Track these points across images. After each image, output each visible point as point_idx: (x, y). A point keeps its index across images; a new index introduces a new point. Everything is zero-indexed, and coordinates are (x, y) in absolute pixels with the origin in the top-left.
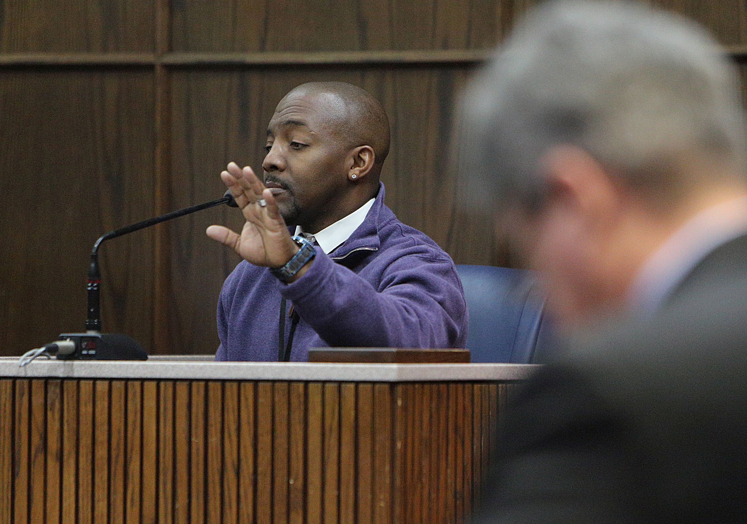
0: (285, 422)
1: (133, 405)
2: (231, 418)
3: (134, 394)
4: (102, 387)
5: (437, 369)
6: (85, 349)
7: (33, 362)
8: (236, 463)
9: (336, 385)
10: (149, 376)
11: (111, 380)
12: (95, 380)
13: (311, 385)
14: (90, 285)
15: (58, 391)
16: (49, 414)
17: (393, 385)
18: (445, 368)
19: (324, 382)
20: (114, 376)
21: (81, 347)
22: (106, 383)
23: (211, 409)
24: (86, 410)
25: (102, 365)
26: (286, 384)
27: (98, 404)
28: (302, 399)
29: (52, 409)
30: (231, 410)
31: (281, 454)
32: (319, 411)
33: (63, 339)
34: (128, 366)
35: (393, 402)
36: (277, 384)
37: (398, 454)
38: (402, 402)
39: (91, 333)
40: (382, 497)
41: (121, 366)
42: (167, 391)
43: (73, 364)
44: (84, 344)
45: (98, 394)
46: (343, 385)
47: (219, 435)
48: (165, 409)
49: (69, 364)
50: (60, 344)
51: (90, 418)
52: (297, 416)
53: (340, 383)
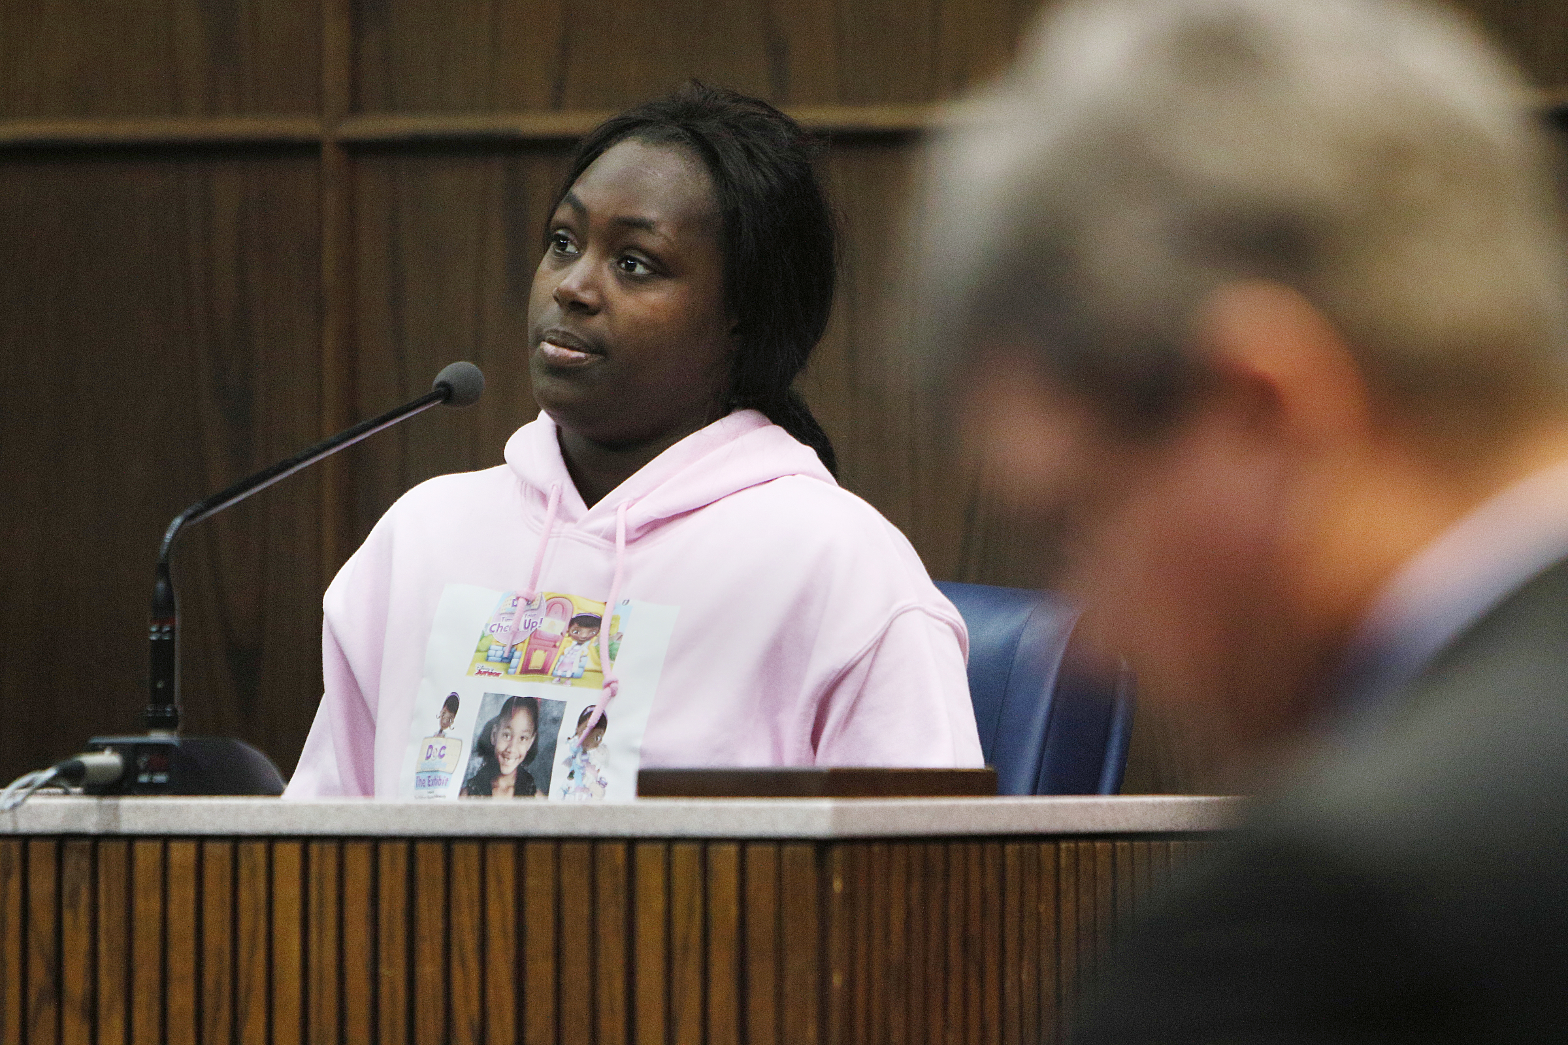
0: (584, 929)
1: (251, 895)
2: (465, 920)
3: (253, 871)
4: (182, 855)
5: (923, 810)
6: (144, 771)
7: (33, 801)
8: (476, 1021)
9: (696, 847)
10: (286, 830)
11: (201, 840)
12: (166, 839)
13: (641, 848)
14: (154, 629)
15: (85, 864)
16: (68, 917)
17: (822, 846)
18: (941, 807)
19: (670, 842)
20: (209, 830)
21: (136, 766)
22: (191, 847)
23: (423, 901)
24: (147, 905)
25: (181, 806)
26: (585, 847)
27: (175, 892)
28: (622, 878)
29: (74, 906)
30: (465, 904)
31: (576, 1003)
32: (659, 904)
33: (96, 749)
34: (238, 808)
35: (824, 883)
36: (567, 846)
37: (836, 1001)
38: (844, 884)
39: (159, 737)
41: (223, 809)
42: (324, 862)
43: (117, 807)
44: (143, 761)
45: (175, 872)
46: (713, 848)
47: (439, 960)
48: (321, 904)
49: (109, 806)
50: (91, 760)
51: (155, 926)
52: (611, 916)
53: (706, 842)
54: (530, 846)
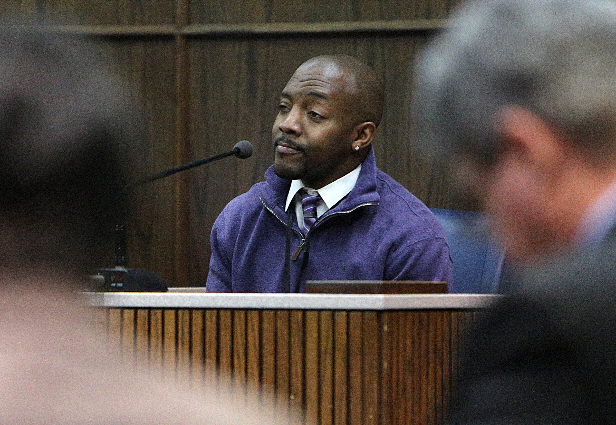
0: (286, 345)
1: (156, 330)
2: (239, 341)
3: (156, 321)
4: (128, 315)
5: (419, 299)
6: (113, 282)
9: (330, 313)
10: (169, 305)
11: (136, 309)
12: (122, 308)
13: (308, 313)
14: (117, 226)
17: (379, 313)
18: (426, 298)
19: (319, 311)
20: (139, 305)
21: (110, 280)
22: (132, 311)
23: (222, 333)
25: (128, 297)
26: (286, 312)
28: (301, 325)
30: (239, 335)
31: (283, 373)
32: (315, 335)
34: (151, 296)
35: (380, 327)
36: (279, 312)
37: (385, 373)
38: (388, 328)
39: (120, 269)
40: (371, 410)
41: (145, 297)
42: (184, 318)
43: (103, 296)
44: (113, 278)
45: (125, 321)
46: (336, 313)
47: (229, 357)
48: (183, 334)
49: (100, 295)
52: (296, 340)
53: (334, 311)
54: (264, 312)
